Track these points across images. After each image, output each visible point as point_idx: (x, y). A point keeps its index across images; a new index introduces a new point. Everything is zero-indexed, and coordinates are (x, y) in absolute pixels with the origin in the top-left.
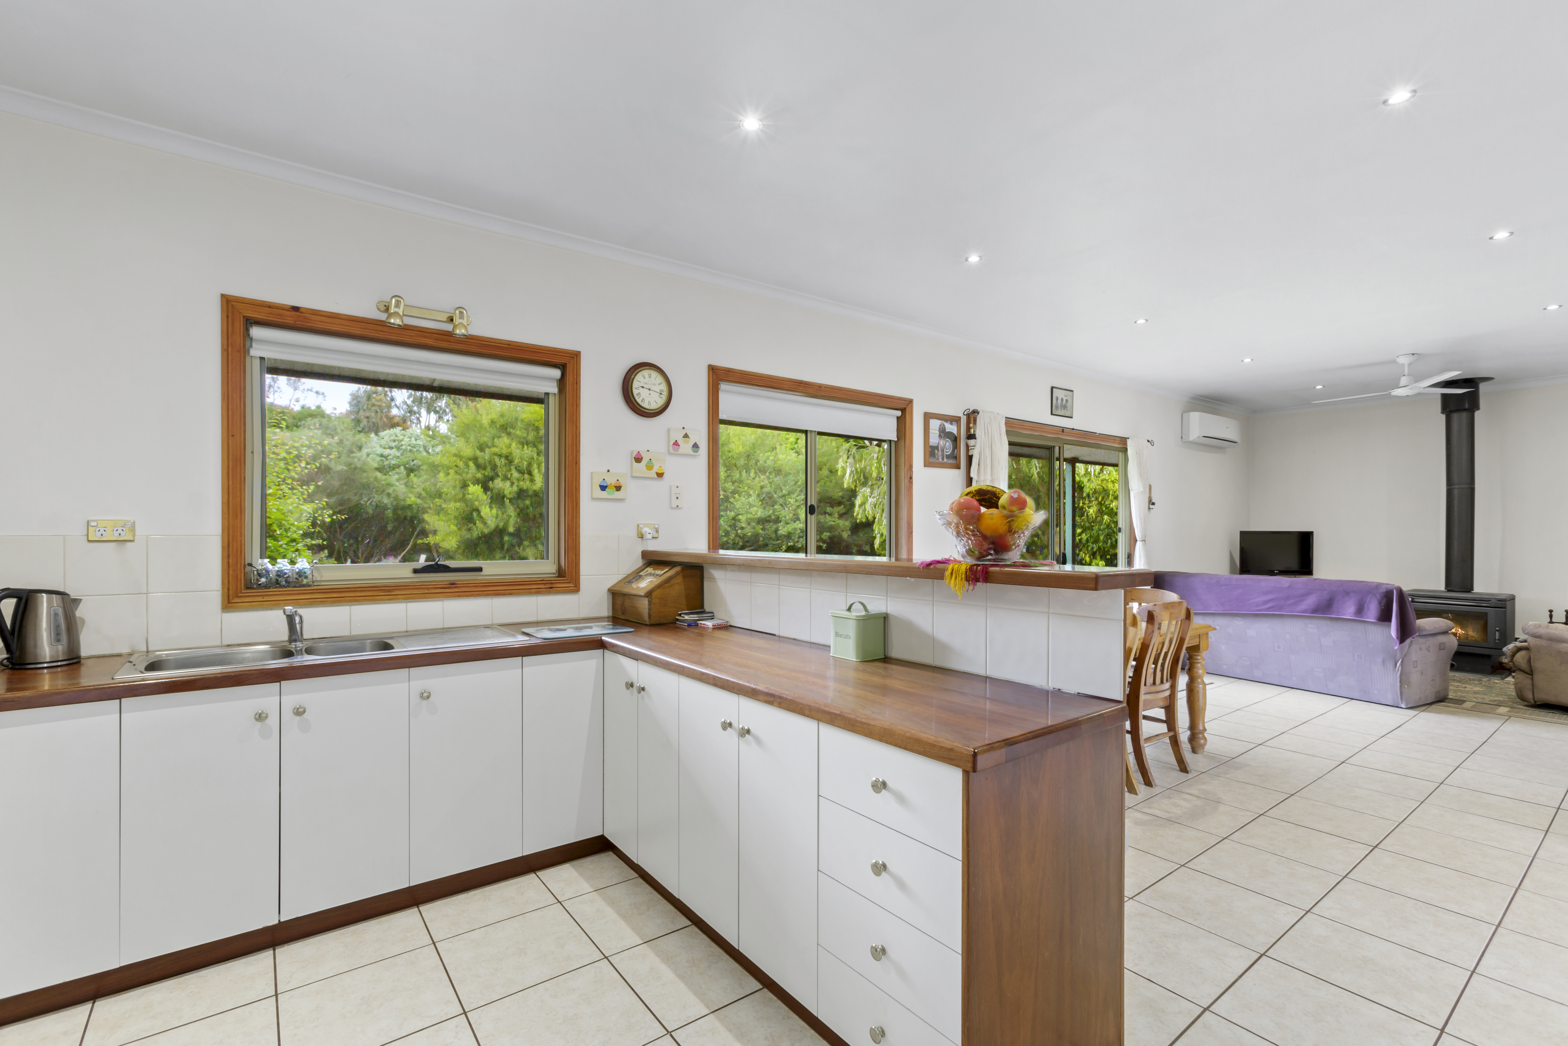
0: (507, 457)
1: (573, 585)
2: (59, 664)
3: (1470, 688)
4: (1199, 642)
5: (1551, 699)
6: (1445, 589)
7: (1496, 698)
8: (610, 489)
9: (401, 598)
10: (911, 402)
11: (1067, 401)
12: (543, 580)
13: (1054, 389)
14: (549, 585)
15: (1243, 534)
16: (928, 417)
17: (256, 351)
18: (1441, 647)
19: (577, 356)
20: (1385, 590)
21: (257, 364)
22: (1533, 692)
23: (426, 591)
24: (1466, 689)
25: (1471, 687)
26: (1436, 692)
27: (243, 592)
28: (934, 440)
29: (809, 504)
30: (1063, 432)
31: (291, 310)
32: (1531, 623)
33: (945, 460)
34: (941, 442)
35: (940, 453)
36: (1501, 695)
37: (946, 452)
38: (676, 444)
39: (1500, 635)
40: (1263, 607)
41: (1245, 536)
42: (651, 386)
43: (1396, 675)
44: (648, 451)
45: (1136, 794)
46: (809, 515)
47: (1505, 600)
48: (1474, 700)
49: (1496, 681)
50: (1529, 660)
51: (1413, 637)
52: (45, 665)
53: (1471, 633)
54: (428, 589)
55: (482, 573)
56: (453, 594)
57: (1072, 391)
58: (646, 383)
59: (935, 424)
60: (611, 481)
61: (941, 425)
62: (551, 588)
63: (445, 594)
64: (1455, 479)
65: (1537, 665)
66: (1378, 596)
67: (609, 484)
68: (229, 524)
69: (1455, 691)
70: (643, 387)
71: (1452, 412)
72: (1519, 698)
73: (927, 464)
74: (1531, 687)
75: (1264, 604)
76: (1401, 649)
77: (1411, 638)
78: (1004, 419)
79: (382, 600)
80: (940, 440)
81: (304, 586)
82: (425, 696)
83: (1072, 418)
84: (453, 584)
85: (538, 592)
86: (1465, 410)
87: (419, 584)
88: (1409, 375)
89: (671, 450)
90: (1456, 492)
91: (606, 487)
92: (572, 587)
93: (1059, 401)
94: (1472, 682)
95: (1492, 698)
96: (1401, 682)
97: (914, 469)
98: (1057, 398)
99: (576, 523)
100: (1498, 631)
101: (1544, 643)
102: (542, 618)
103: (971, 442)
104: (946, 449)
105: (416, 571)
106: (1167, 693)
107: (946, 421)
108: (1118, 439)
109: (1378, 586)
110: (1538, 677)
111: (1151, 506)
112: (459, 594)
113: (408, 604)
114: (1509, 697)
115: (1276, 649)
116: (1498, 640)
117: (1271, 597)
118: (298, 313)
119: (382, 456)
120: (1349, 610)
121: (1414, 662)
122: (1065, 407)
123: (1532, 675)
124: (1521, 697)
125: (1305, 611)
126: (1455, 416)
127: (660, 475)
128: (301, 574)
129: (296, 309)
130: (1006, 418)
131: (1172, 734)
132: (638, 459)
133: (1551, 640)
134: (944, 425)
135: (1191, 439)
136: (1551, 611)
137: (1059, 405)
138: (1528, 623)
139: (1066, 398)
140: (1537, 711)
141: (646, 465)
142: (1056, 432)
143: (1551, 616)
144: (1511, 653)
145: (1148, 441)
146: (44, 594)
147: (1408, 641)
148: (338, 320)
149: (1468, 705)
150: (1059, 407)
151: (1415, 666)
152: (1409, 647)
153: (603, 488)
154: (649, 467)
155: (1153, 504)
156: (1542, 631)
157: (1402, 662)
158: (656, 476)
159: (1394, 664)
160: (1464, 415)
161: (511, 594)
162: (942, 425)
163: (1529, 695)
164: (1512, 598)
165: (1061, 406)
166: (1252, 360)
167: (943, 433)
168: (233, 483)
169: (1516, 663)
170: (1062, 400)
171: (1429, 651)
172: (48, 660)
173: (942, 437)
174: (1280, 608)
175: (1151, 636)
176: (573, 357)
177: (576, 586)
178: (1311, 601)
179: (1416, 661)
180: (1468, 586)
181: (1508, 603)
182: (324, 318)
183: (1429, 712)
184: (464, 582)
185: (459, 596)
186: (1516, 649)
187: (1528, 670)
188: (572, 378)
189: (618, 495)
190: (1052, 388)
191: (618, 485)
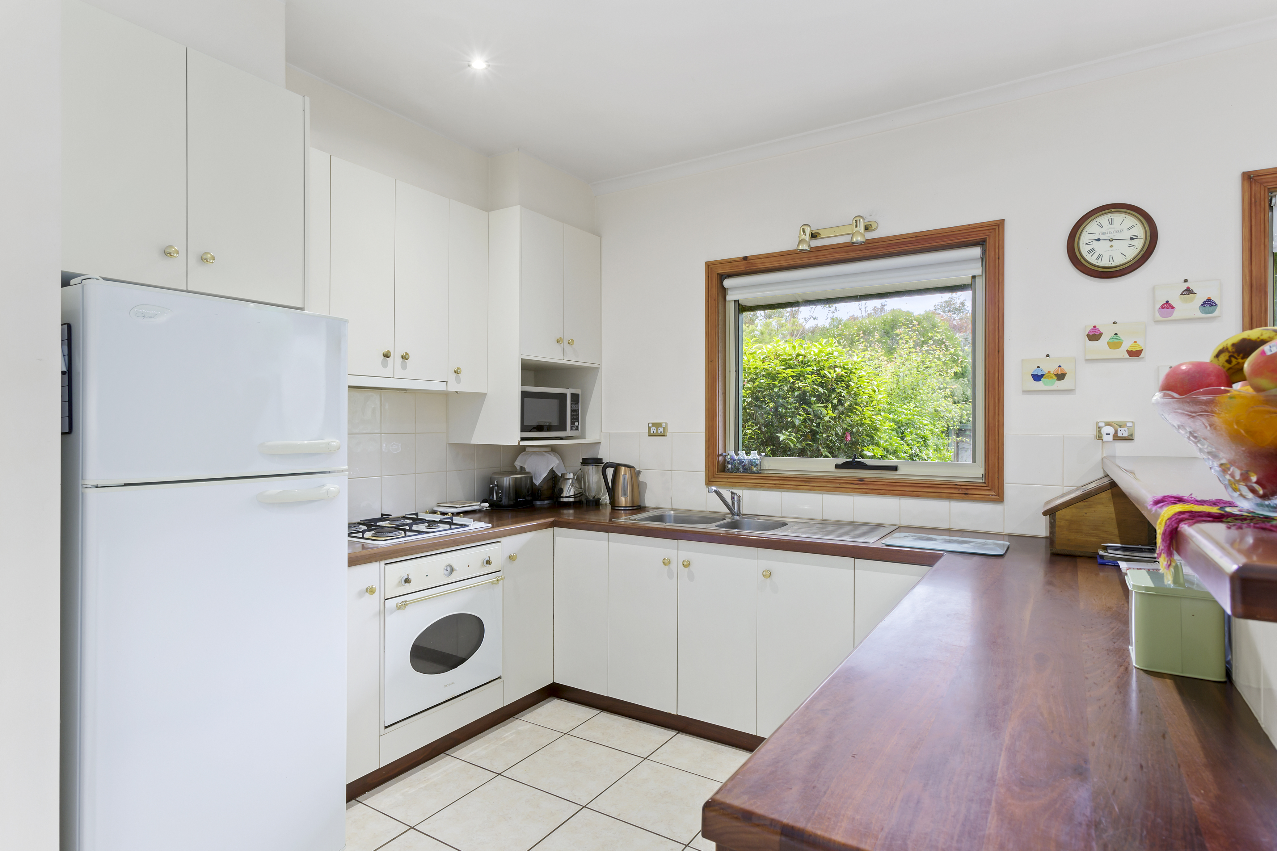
1: (994, 494)
2: (628, 508)
8: (1048, 378)
9: (817, 489)
12: (956, 485)
14: (965, 490)
17: (731, 297)
19: (999, 226)
21: (732, 305)
23: (838, 485)
27: (717, 474)
31: (743, 260)
38: (1167, 306)
42: (1113, 234)
44: (1115, 323)
52: (623, 508)
54: (840, 483)
55: (898, 472)
56: (861, 490)
58: (1104, 233)
60: (1049, 367)
62: (966, 494)
63: (854, 490)
67: (1047, 372)
68: (709, 425)
70: (1098, 240)
79: (803, 489)
81: (754, 473)
82: (768, 574)
84: (861, 481)
85: (949, 497)
87: (832, 478)
89: (1158, 317)
91: (1042, 376)
92: (992, 495)
99: (998, 421)
102: (954, 526)
105: (837, 466)
112: (866, 490)
113: (824, 495)
118: (747, 261)
127: (1135, 354)
128: (752, 463)
129: (745, 258)
132: (1094, 336)
141: (1108, 343)
146: (623, 467)
148: (772, 258)
153: (1037, 378)
154: (1115, 343)
158: (1127, 356)
161: (918, 496)
168: (711, 395)
172: (624, 506)
176: (995, 229)
177: (998, 495)
182: (763, 259)
184: (872, 480)
185: (866, 493)
188: (993, 253)
189: (1060, 384)
191: (1060, 373)
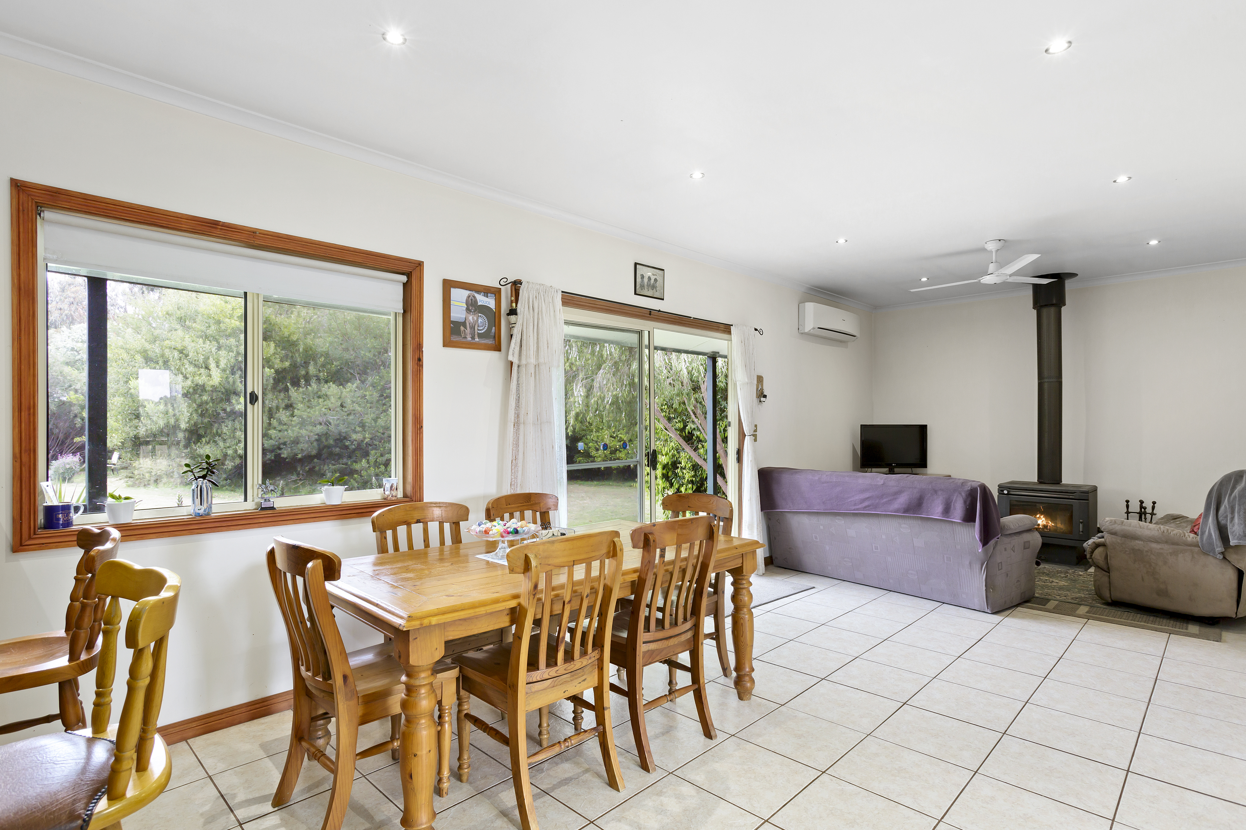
0: (181, 352)
3: (1057, 583)
4: (742, 563)
5: (1125, 597)
6: (1038, 481)
7: (1078, 595)
10: (419, 265)
11: (656, 280)
13: (638, 266)
15: (863, 427)
16: (448, 285)
18: (1026, 545)
20: (969, 488)
22: (1110, 590)
24: (1053, 584)
25: (1057, 581)
26: (1022, 594)
28: (458, 312)
29: (249, 391)
30: (650, 314)
32: (1107, 519)
33: (477, 340)
34: (471, 318)
35: (468, 331)
36: (1083, 590)
37: (479, 330)
39: (1083, 527)
40: (860, 506)
41: (865, 428)
43: (982, 578)
45: (618, 790)
46: (249, 406)
47: (1087, 492)
48: (1058, 597)
49: (1081, 573)
50: (1106, 557)
51: (997, 537)
53: (1060, 525)
57: (663, 270)
59: (459, 296)
61: (469, 297)
64: (1046, 373)
65: (1114, 562)
66: (963, 494)
69: (1042, 587)
71: (1042, 306)
72: (1096, 594)
73: (447, 343)
74: (1108, 585)
75: (861, 503)
76: (985, 552)
77: (995, 539)
78: (560, 294)
80: (469, 315)
83: (663, 299)
86: (1053, 305)
88: (996, 262)
90: (1046, 386)
93: (646, 280)
94: (1059, 574)
95: (1074, 595)
96: (986, 586)
97: (424, 349)
98: (642, 277)
100: (1082, 523)
101: (1119, 540)
103: (513, 318)
104: (478, 327)
106: (689, 635)
107: (478, 292)
108: (722, 326)
109: (965, 482)
110: (1114, 574)
111: (762, 399)
114: (1090, 593)
115: (874, 550)
116: (1082, 532)
117: (867, 495)
119: (73, 349)
120: (936, 509)
121: (998, 564)
122: (654, 287)
123: (1109, 573)
124: (1099, 594)
125: (897, 511)
126: (1045, 311)
130: (562, 292)
131: (696, 686)
133: (1125, 537)
134: (474, 297)
135: (806, 331)
136: (1127, 502)
137: (646, 284)
138: (1105, 519)
139: (655, 277)
140: (1113, 610)
142: (642, 314)
143: (1128, 506)
144: (1090, 550)
145: (756, 330)
147: (992, 542)
149: (1052, 604)
150: (646, 286)
151: (1000, 568)
152: (994, 548)
155: (765, 396)
156: (1117, 528)
157: (987, 564)
159: (980, 566)
160: (1052, 310)
162: (471, 297)
163: (1107, 594)
164: (1095, 489)
165: (648, 285)
166: (846, 241)
167: (472, 306)
169: (1095, 560)
170: (649, 278)
171: (1014, 551)
173: (471, 311)
174: (875, 507)
175: (647, 568)
178: (902, 500)
179: (1001, 562)
180: (1057, 479)
181: (1090, 495)
183: (1014, 617)
186: (1095, 545)
187: (1105, 567)
190: (636, 264)
